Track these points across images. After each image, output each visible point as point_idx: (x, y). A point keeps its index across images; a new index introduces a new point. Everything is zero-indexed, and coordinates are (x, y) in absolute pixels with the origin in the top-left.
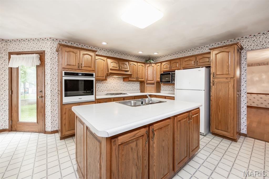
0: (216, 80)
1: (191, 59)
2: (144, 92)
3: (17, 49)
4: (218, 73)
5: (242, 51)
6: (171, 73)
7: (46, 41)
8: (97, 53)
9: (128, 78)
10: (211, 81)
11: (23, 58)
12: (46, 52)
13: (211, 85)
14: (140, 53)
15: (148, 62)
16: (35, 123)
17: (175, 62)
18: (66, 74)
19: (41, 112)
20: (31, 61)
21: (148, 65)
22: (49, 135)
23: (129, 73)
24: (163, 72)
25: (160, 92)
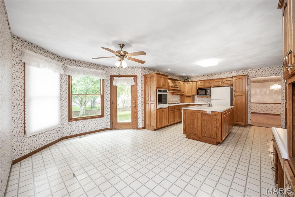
0: (236, 94)
1: (219, 80)
2: (184, 102)
3: (117, 73)
4: (237, 90)
5: (248, 78)
6: (206, 89)
7: (138, 69)
8: (168, 77)
9: (177, 92)
10: (233, 95)
11: (124, 79)
12: (138, 76)
13: (233, 97)
14: (184, 74)
15: (187, 81)
16: (130, 123)
17: (208, 82)
18: (159, 91)
19: (135, 116)
20: (131, 82)
21: (187, 83)
22: (140, 130)
23: (178, 89)
24: (199, 88)
25: (194, 103)
